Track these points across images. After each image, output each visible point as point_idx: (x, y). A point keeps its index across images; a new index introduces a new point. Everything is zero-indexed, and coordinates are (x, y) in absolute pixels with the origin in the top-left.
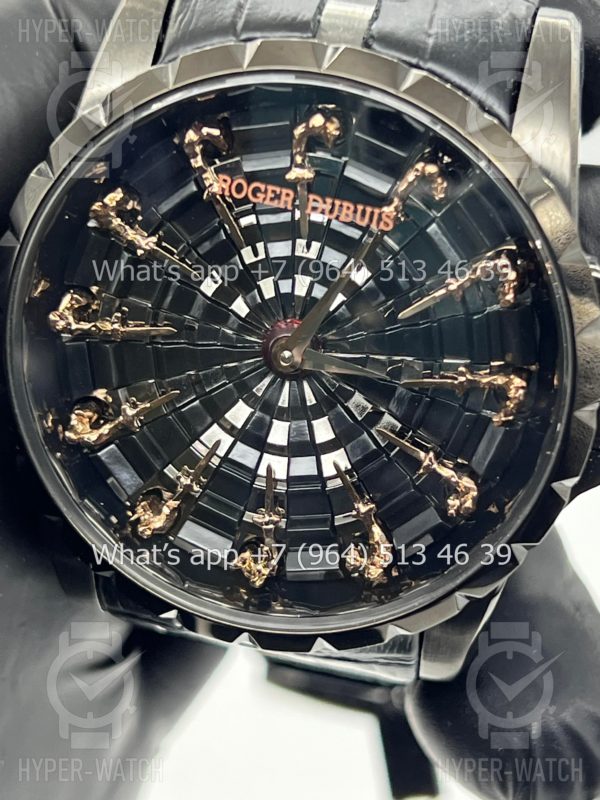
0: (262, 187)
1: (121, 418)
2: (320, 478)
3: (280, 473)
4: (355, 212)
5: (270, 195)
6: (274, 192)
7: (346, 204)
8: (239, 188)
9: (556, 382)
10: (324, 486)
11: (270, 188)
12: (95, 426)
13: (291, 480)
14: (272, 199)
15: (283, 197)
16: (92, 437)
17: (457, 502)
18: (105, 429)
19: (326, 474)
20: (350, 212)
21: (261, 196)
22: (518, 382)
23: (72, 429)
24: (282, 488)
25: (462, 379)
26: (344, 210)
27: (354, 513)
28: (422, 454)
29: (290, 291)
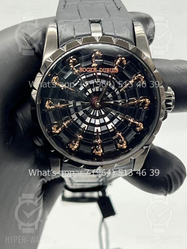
0: (89, 68)
1: (63, 126)
2: (108, 130)
3: (99, 131)
4: (110, 70)
5: (91, 70)
6: (92, 69)
7: (107, 69)
8: (84, 70)
9: (155, 98)
10: (109, 131)
11: (91, 68)
12: (57, 129)
13: (102, 132)
14: (92, 71)
15: (94, 70)
16: (58, 132)
17: (139, 128)
18: (60, 129)
19: (109, 129)
20: (109, 70)
21: (89, 70)
22: (147, 100)
23: (53, 130)
24: (100, 134)
25: (136, 102)
26: (108, 70)
27: (117, 135)
28: (130, 120)
29: (95, 91)
